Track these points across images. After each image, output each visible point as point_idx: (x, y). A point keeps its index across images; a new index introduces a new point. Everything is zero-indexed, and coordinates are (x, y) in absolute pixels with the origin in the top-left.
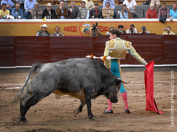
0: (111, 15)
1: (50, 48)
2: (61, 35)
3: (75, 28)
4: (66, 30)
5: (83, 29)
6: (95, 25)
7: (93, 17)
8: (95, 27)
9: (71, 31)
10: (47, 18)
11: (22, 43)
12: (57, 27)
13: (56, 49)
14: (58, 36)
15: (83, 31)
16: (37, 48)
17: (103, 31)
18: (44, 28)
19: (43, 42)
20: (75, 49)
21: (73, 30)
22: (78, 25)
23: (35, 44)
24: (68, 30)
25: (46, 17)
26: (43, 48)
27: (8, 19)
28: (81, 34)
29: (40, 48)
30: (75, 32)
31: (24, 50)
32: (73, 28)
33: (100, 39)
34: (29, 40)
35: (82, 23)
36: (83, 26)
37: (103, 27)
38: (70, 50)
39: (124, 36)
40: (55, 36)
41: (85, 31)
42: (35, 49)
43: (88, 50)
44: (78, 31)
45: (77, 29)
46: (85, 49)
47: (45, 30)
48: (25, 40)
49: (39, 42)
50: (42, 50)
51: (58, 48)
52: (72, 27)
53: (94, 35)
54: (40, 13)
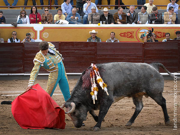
0: (172, 21)
1: (97, 54)
2: (116, 41)
3: (131, 34)
4: (122, 36)
5: (140, 35)
6: (150, 31)
7: (153, 22)
8: (150, 32)
9: (127, 37)
10: (103, 23)
11: (67, 49)
12: (112, 33)
13: (103, 55)
14: (113, 42)
15: (140, 37)
16: (83, 55)
17: (161, 37)
18: (93, 34)
19: (90, 48)
20: (124, 56)
21: (129, 36)
22: (135, 30)
23: (81, 50)
24: (124, 36)
25: (101, 22)
26: (90, 54)
27: (62, 24)
28: (138, 40)
29: (87, 54)
30: (132, 38)
31: (70, 57)
32: (129, 34)
33: (150, 46)
34: (75, 46)
35: (139, 28)
36: (140, 31)
37: (161, 32)
38: (118, 57)
39: (176, 43)
40: (110, 42)
41: (142, 37)
42: (81, 56)
43: (138, 57)
44: (135, 37)
45: (134, 35)
46: (134, 56)
47: (94, 36)
48: (70, 46)
49: (85, 48)
50: (89, 56)
51: (106, 55)
52: (128, 32)
53: (150, 41)
54: (96, 18)
